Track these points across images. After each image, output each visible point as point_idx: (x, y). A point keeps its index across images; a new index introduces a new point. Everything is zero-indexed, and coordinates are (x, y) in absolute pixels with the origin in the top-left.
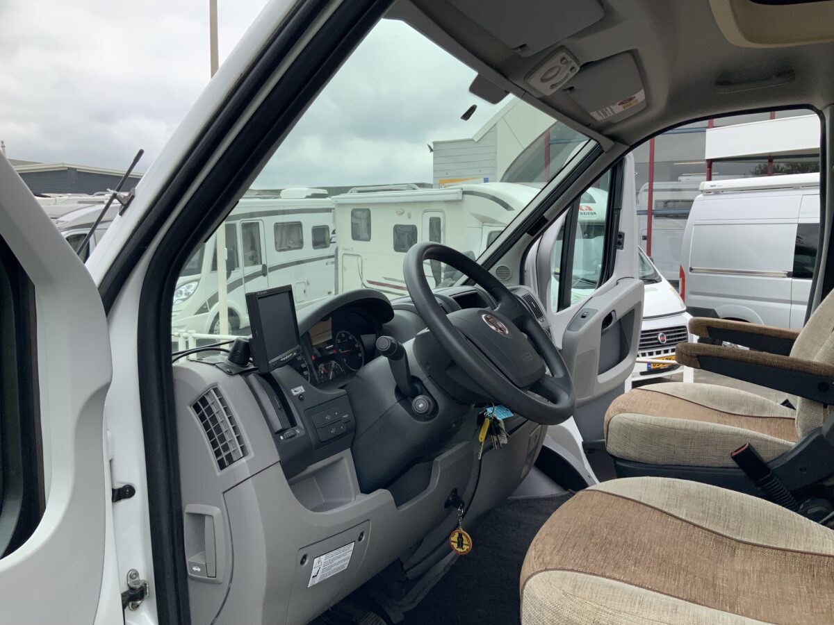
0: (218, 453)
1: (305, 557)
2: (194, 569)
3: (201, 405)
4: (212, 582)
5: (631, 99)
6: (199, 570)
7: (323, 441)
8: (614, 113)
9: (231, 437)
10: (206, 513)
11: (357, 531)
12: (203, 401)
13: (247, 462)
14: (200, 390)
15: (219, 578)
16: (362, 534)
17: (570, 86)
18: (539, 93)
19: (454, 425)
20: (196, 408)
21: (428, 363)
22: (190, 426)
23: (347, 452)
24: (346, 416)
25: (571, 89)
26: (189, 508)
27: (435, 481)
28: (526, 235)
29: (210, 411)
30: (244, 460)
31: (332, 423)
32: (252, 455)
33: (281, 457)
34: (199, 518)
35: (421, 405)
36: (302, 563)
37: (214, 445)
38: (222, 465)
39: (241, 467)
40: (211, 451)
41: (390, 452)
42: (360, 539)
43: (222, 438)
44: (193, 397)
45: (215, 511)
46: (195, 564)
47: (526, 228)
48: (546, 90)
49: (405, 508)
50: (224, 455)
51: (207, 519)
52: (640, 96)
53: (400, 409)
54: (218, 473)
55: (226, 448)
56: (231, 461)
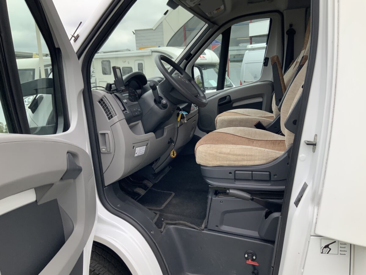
0: (108, 115)
1: (134, 147)
2: (103, 150)
3: (101, 101)
4: (109, 153)
5: (219, 8)
6: (104, 150)
7: (134, 116)
8: (214, 13)
9: (111, 110)
10: (105, 133)
11: (146, 143)
12: (102, 100)
13: (117, 117)
14: (100, 97)
15: (111, 151)
16: (147, 144)
17: (199, 3)
18: (189, 6)
19: (172, 112)
20: (100, 102)
21: (164, 92)
22: (98, 108)
23: (140, 122)
24: (139, 110)
25: (200, 4)
26: (100, 132)
27: (165, 134)
28: (185, 60)
29: (104, 103)
30: (116, 116)
31: (136, 111)
32: (118, 115)
33: (125, 117)
34: (104, 135)
35: (164, 102)
36: (133, 148)
37: (106, 113)
38: (109, 119)
39: (115, 119)
40: (106, 115)
41: (153, 121)
42: (147, 146)
43: (109, 111)
44: (98, 99)
45: (109, 132)
46: (103, 149)
47: (184, 58)
48: (192, 5)
49: (158, 139)
50: (110, 115)
51: (106, 135)
52: (222, 7)
53: (156, 107)
54: (109, 121)
55: (110, 113)
56: (112, 117)
